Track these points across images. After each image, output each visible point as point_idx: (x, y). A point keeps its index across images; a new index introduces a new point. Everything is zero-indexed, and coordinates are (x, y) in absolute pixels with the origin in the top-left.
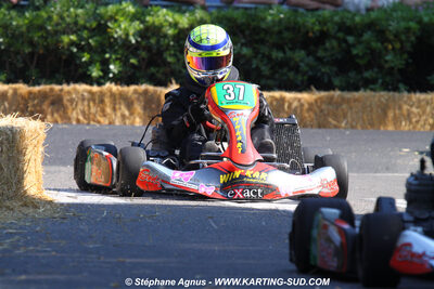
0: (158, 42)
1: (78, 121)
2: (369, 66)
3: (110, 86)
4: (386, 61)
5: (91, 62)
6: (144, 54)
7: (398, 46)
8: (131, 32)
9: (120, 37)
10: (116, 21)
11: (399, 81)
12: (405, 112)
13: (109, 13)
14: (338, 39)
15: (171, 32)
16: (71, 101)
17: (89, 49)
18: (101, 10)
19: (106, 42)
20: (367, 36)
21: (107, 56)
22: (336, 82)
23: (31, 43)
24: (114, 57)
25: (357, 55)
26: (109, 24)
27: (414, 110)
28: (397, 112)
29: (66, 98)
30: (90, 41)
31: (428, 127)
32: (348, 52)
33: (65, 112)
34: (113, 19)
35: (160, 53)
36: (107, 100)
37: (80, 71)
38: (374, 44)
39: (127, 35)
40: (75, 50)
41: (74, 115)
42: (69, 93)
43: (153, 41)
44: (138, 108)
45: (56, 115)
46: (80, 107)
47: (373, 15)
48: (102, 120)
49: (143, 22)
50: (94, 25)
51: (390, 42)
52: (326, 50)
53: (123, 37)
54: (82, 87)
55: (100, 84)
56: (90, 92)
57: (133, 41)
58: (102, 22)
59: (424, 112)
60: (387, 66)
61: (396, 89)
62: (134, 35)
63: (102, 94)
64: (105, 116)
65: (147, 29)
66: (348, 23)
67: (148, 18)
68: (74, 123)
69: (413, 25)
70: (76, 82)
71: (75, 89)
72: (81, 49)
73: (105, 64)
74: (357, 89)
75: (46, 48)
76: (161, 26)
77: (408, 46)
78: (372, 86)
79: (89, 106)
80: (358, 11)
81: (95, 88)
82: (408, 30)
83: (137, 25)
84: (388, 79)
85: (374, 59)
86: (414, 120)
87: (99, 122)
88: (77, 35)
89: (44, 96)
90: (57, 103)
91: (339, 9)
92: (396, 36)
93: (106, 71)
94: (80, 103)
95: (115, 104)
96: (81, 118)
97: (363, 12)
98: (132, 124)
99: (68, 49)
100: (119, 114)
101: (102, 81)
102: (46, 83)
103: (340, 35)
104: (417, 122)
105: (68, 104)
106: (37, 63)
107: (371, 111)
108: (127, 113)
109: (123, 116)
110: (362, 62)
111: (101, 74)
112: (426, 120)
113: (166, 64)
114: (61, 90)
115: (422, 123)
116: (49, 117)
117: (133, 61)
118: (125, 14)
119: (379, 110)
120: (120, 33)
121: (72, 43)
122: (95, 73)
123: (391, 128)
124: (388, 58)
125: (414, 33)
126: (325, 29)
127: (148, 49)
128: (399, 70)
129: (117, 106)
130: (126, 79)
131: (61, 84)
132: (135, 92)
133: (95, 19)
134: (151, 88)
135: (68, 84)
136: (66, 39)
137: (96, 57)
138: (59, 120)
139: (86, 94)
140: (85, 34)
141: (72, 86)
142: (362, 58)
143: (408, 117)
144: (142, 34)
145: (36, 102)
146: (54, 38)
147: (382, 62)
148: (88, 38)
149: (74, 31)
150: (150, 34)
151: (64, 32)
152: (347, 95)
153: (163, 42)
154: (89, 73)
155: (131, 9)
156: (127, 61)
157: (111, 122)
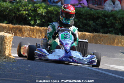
1: (26, 36)
2: (111, 27)
3: (36, 27)
4: (116, 26)
5: (31, 20)
6: (46, 18)
7: (120, 22)
8: (44, 12)
9: (40, 13)
11: (119, 32)
12: (120, 41)
13: (38, 6)
14: (102, 19)
15: (55, 13)
16: (25, 30)
17: (31, 16)
18: (35, 5)
19: (36, 14)
20: (111, 18)
21: (36, 18)
22: (101, 31)
23: (15, 13)
24: (38, 18)
25: (108, 24)
26: (38, 9)
27: (123, 41)
28: (118, 41)
29: (23, 29)
30: (32, 14)
32: (105, 22)
33: (22, 33)
35: (51, 19)
36: (35, 31)
37: (28, 22)
38: (113, 21)
39: (42, 13)
40: (27, 16)
41: (25, 34)
42: (24, 28)
43: (49, 15)
44: (44, 34)
45: (20, 34)
46: (27, 32)
47: (113, 12)
48: (33, 36)
49: (47, 9)
50: (33, 9)
51: (117, 20)
52: (99, 21)
53: (41, 13)
54: (28, 27)
55: (33, 26)
56: (30, 28)
57: (44, 15)
58: (36, 8)
60: (116, 27)
61: (118, 34)
62: (44, 13)
63: (34, 29)
64: (34, 35)
66: (106, 14)
67: (49, 8)
68: (25, 37)
70: (27, 25)
71: (26, 28)
72: (29, 15)
73: (35, 21)
74: (107, 33)
75: (19, 15)
76: (52, 10)
77: (122, 22)
78: (111, 33)
79: (29, 32)
81: (32, 27)
82: (123, 17)
83: (45, 10)
84: (116, 31)
85: (112, 25)
86: (122, 44)
87: (32, 37)
88: (28, 12)
89: (17, 28)
90: (21, 30)
92: (119, 19)
93: (35, 22)
95: (37, 32)
96: (27, 35)
99: (25, 16)
100: (38, 35)
101: (34, 25)
105: (24, 31)
106: (16, 19)
107: (110, 40)
108: (40, 35)
110: (109, 26)
111: (34, 23)
114: (22, 27)
116: (18, 35)
117: (43, 20)
118: (42, 7)
119: (113, 40)
120: (40, 12)
121: (26, 14)
122: (32, 23)
124: (117, 25)
126: (99, 15)
127: (48, 17)
128: (120, 29)
129: (38, 33)
130: (41, 25)
131: (22, 25)
132: (43, 29)
135: (24, 25)
136: (24, 12)
137: (33, 18)
139: (29, 29)
140: (30, 11)
144: (47, 13)
145: (14, 30)
146: (22, 12)
147: (115, 26)
148: (31, 13)
149: (27, 10)
150: (49, 13)
151: (24, 11)
152: (104, 35)
153: (52, 16)
154: (30, 23)
155: (44, 5)
156: (42, 20)
157: (36, 37)
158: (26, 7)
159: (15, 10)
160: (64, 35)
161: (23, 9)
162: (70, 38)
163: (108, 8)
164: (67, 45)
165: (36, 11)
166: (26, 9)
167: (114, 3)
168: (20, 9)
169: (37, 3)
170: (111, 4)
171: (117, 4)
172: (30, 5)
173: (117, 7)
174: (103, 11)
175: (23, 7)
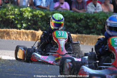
0: (36, 19)
1: (13, 39)
2: (93, 28)
3: (23, 30)
5: (17, 24)
6: (32, 22)
7: (101, 23)
8: (29, 15)
9: (26, 17)
10: (25, 13)
13: (24, 10)
14: (85, 21)
15: (40, 16)
16: (12, 33)
17: (18, 20)
18: (21, 9)
19: (22, 18)
20: (93, 20)
21: (22, 22)
22: (84, 32)
23: (2, 17)
24: (24, 22)
25: (90, 25)
26: (23, 13)
29: (10, 33)
30: (18, 18)
32: (88, 24)
33: (10, 35)
34: (24, 12)
35: (37, 22)
36: (22, 34)
37: (15, 25)
38: (94, 22)
39: (28, 16)
40: (13, 20)
42: (11, 31)
43: (35, 18)
44: (30, 36)
45: (7, 37)
46: (14, 35)
47: (95, 14)
48: (20, 39)
49: (32, 13)
50: (19, 13)
51: (99, 22)
52: (81, 23)
53: (27, 17)
54: (15, 30)
55: (20, 29)
56: (17, 31)
57: (30, 18)
58: (21, 13)
60: (98, 28)
61: (100, 35)
63: (20, 32)
64: (20, 37)
65: (33, 15)
66: (88, 16)
67: (34, 12)
68: (12, 39)
70: (13, 28)
71: (13, 31)
72: (15, 20)
74: (89, 33)
75: (6, 19)
76: (37, 14)
77: (104, 23)
78: (93, 34)
79: (16, 35)
81: (18, 30)
82: (104, 19)
84: (98, 32)
87: (19, 40)
88: (15, 16)
89: (4, 32)
90: (8, 34)
91: (86, 12)
92: (101, 20)
93: (22, 26)
96: (14, 38)
98: (28, 40)
100: (24, 38)
102: (6, 28)
105: (11, 34)
106: (3, 23)
107: (93, 40)
108: (27, 37)
109: (26, 38)
110: (91, 27)
111: (20, 27)
113: (38, 25)
114: (9, 31)
116: (5, 38)
117: (29, 24)
118: (28, 11)
121: (13, 18)
124: (98, 26)
126: (82, 17)
127: (34, 20)
128: (101, 30)
130: (27, 28)
131: (9, 29)
132: (29, 32)
133: (20, 12)
134: (34, 31)
135: (11, 28)
136: (11, 17)
137: (19, 22)
138: (8, 39)
139: (16, 32)
140: (17, 16)
142: (91, 26)
145: (2, 33)
146: (8, 16)
149: (13, 15)
151: (11, 15)
152: (86, 36)
153: (38, 19)
154: (17, 26)
155: (29, 9)
156: (27, 23)
157: (22, 40)
158: (13, 12)
159: (2, 15)
161: (10, 14)
163: (91, 10)
165: (22, 15)
166: (13, 13)
168: (7, 14)
169: (23, 8)
170: (93, 7)
171: (98, 7)
172: (16, 10)
173: (98, 9)
174: (85, 13)
175: (10, 12)
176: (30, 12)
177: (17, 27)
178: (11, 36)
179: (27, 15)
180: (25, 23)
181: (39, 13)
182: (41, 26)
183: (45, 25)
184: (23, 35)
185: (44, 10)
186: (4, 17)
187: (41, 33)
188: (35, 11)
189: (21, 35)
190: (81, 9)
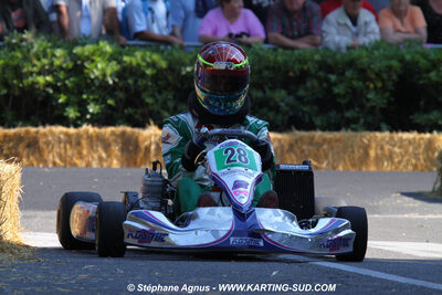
0: (136, 81)
1: (54, 164)
2: (349, 106)
3: (87, 128)
4: (368, 100)
5: (66, 104)
6: (121, 95)
7: (379, 85)
8: (109, 72)
9: (97, 78)
10: (93, 61)
11: (381, 121)
12: (387, 153)
13: (86, 54)
14: (318, 78)
15: (149, 72)
16: (48, 143)
17: (65, 90)
18: (78, 50)
19: (82, 83)
20: (348, 74)
21: (85, 96)
22: (318, 122)
23: (7, 85)
24: (91, 97)
25: (338, 95)
26: (86, 65)
27: (397, 150)
28: (379, 152)
29: (42, 141)
30: (67, 82)
31: (410, 168)
32: (329, 91)
33: (40, 151)
34: (90, 59)
35: (138, 94)
36: (84, 142)
37: (57, 112)
38: (355, 83)
39: (104, 75)
40: (51, 91)
41: (51, 157)
42: (45, 135)
43: (130, 81)
44: (116, 149)
45: (31, 158)
46: (56, 150)
47: (355, 53)
49: (120, 62)
50: (71, 65)
51: (371, 81)
52: (306, 89)
53: (101, 77)
54: (59, 129)
55: (76, 126)
56: (67, 134)
57: (111, 82)
58: (79, 62)
59: (406, 152)
60: (368, 105)
61: (378, 129)
62: (111, 76)
63: (79, 136)
64: (81, 156)
65: (124, 69)
66: (329, 61)
67: (126, 59)
68: (50, 165)
69: (395, 63)
70: (52, 124)
71: (52, 133)
72: (57, 90)
73: (82, 106)
74: (338, 129)
75: (22, 89)
76: (138, 65)
77: (390, 85)
78: (353, 126)
79: (65, 148)
80: (339, 49)
81: (72, 130)
82: (390, 68)
83: (114, 67)
84: (370, 119)
85: (356, 97)
86: (396, 160)
87: (75, 165)
88: (54, 76)
89: (19, 139)
90: (33, 145)
92: (378, 75)
93: (84, 111)
94: (56, 145)
96: (58, 161)
97: (344, 51)
98: (109, 166)
99: (44, 91)
100: (95, 156)
101: (79, 122)
102: (22, 126)
103: (321, 74)
104: (400, 162)
105: (45, 146)
106: (13, 105)
107: (353, 152)
108: (104, 155)
109: (100, 159)
110: (343, 101)
111: (78, 114)
112: (408, 160)
113: (144, 104)
114: (37, 132)
115: (404, 163)
116: (24, 160)
117: (110, 102)
118: (102, 54)
119: (361, 151)
120: (97, 73)
121: (48, 84)
122: (72, 113)
123: (373, 168)
124: (371, 96)
125: (396, 72)
126: (305, 67)
127: (126, 89)
128: (383, 111)
129: (94, 148)
130: (102, 120)
131: (36, 126)
132: (113, 133)
133: (72, 60)
134: (129, 129)
135: (44, 125)
136: (41, 79)
137: (73, 99)
138: (35, 163)
139: (62, 136)
140: (62, 75)
141: (48, 128)
142: (345, 96)
143: (390, 157)
144: (119, 75)
145: (11, 144)
146: (30, 79)
147: (364, 101)
148: (65, 79)
149: (49, 72)
150: (127, 74)
151: (39, 74)
152: (328, 135)
153: (141, 82)
154: (65, 114)
155: (108, 49)
156: (104, 102)
157: (88, 165)
158: (45, 61)
159: (6, 76)
160: (226, 152)
161: (35, 69)
162: (246, 162)
163: (337, 38)
164: (241, 189)
165: (82, 72)
166: (47, 67)
167: (354, 20)
168: (25, 70)
169: (84, 45)
170: (346, 25)
171: (366, 24)
172: (59, 52)
173: (366, 34)
174: (317, 52)
175: (36, 62)
176: (112, 58)
177: (67, 118)
178: (46, 153)
179: (101, 69)
180: (96, 101)
181: (143, 59)
182: (156, 108)
183: (171, 104)
184: (92, 147)
185: (162, 47)
186: (15, 82)
187: (156, 135)
188: (130, 54)
189: (82, 148)
190: (300, 36)
